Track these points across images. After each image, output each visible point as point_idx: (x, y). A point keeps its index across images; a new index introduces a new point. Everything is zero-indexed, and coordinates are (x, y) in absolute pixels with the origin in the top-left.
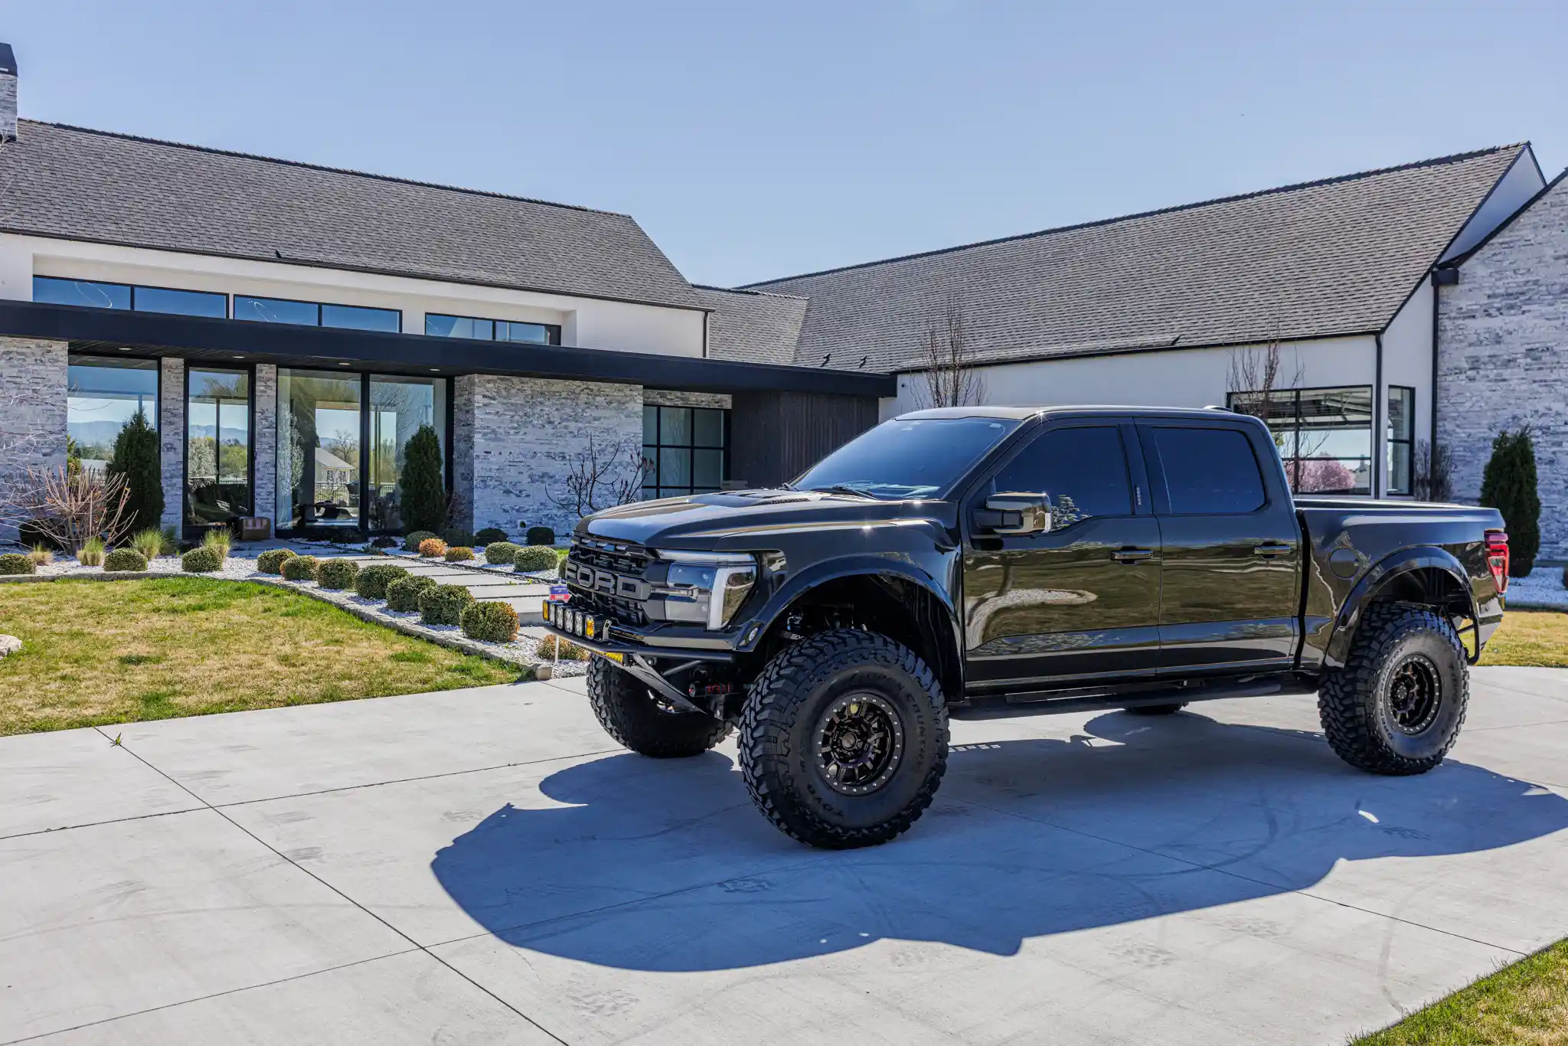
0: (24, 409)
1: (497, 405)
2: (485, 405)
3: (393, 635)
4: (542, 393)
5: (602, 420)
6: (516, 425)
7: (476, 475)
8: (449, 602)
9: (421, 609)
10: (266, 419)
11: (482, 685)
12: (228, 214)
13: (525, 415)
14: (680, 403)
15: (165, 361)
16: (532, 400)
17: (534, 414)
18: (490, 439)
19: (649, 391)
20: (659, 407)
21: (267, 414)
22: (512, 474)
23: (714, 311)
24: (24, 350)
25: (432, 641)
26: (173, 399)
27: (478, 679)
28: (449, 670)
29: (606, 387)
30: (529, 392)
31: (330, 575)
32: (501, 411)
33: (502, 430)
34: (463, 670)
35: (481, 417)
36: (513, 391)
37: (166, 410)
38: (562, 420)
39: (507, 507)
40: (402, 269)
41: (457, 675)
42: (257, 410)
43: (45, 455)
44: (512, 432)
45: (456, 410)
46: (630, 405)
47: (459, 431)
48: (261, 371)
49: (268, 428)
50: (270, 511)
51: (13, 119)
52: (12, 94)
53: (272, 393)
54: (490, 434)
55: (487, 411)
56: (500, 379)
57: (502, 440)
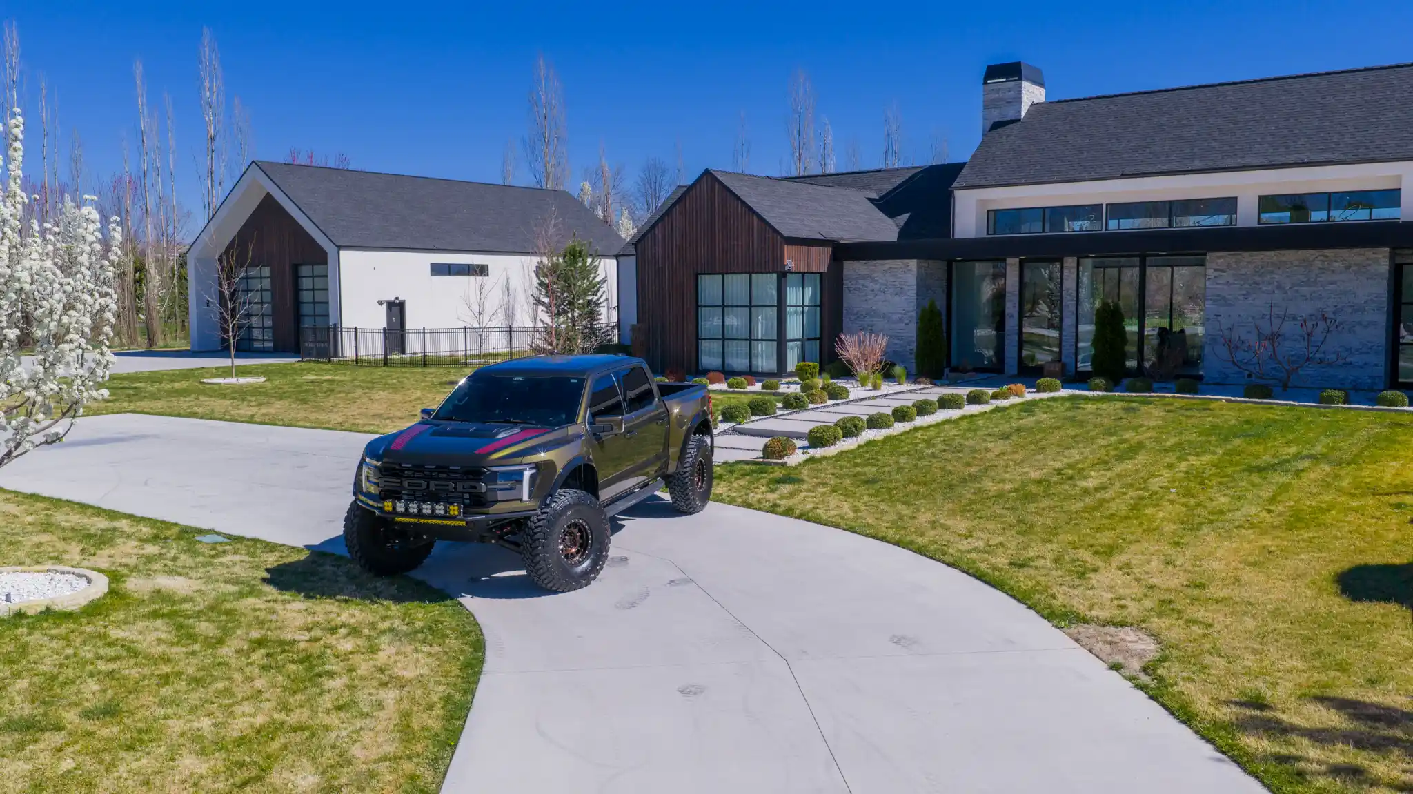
0: (897, 298)
1: (1227, 277)
2: (1215, 277)
4: (1273, 264)
5: (1339, 283)
6: (1245, 292)
13: (1255, 283)
15: (1009, 261)
16: (1261, 271)
17: (1263, 282)
18: (1220, 304)
21: (1070, 291)
22: (1240, 333)
29: (1345, 253)
30: (1259, 263)
32: (1231, 281)
33: (1231, 297)
35: (1212, 287)
36: (1243, 263)
37: (1009, 293)
38: (1294, 285)
39: (1235, 360)
42: (1064, 288)
43: (906, 325)
44: (1241, 298)
46: (1373, 268)
48: (1067, 261)
51: (1021, 108)
52: (1020, 92)
53: (1074, 276)
54: (1220, 300)
55: (1218, 282)
56: (1229, 255)
57: (1231, 305)
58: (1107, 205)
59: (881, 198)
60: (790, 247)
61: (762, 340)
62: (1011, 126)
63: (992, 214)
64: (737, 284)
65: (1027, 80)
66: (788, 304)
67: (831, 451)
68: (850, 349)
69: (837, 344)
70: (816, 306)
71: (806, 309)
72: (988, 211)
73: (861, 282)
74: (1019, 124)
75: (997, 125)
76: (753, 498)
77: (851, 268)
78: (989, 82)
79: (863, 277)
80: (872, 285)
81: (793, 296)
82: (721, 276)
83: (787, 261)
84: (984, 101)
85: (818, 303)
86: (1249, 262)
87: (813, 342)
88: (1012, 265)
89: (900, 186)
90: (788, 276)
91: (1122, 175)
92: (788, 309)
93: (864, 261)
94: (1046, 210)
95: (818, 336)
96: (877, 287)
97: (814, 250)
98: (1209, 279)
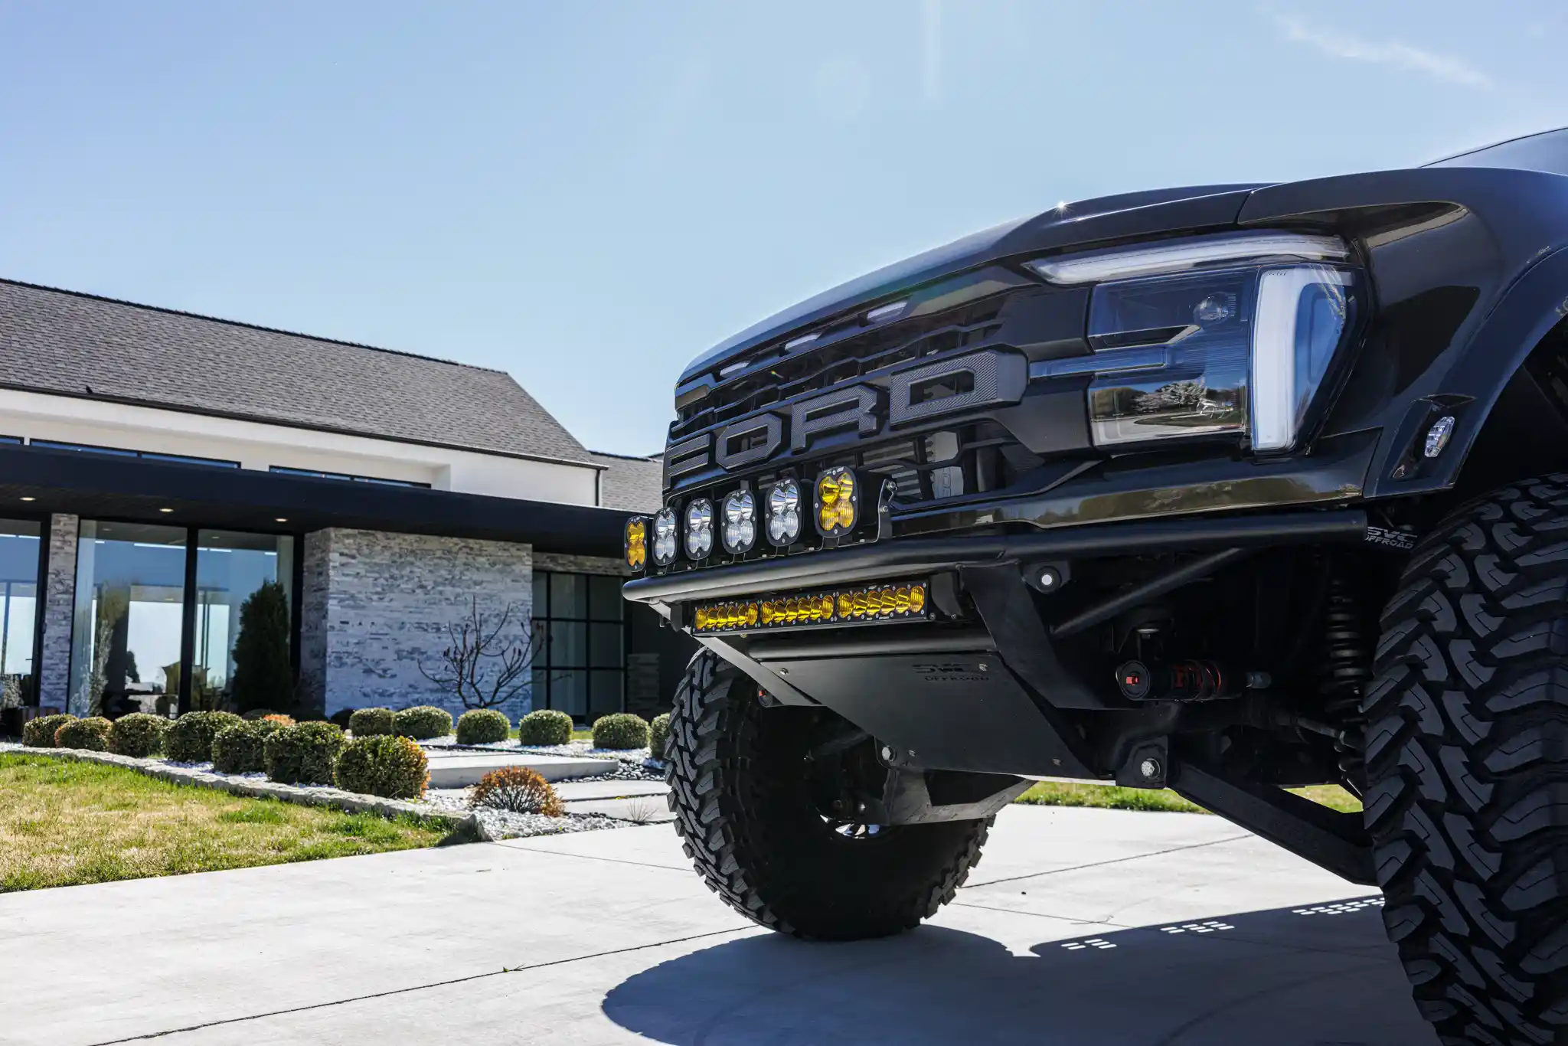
1: (358, 566)
2: (343, 565)
3: (222, 798)
4: (412, 551)
5: (484, 585)
6: (379, 589)
7: (329, 650)
8: (315, 747)
9: (268, 761)
10: (60, 582)
11: (387, 850)
12: (30, 347)
13: (392, 577)
14: (573, 569)
16: (399, 561)
17: (402, 577)
18: (349, 606)
19: (538, 554)
20: (549, 573)
21: (62, 576)
22: (373, 651)
23: (606, 469)
25: (287, 799)
27: (376, 840)
28: (324, 829)
29: (490, 546)
30: (397, 550)
31: (127, 737)
32: (363, 572)
33: (362, 596)
34: (348, 829)
35: (338, 579)
36: (378, 548)
38: (436, 584)
39: (367, 690)
40: (243, 411)
41: (342, 838)
42: (50, 571)
44: (375, 597)
45: (305, 574)
46: (517, 568)
47: (308, 598)
49: (63, 593)
50: (59, 700)
53: (71, 550)
54: (348, 599)
55: (346, 572)
56: (362, 533)
57: (363, 607)
98: (334, 567)
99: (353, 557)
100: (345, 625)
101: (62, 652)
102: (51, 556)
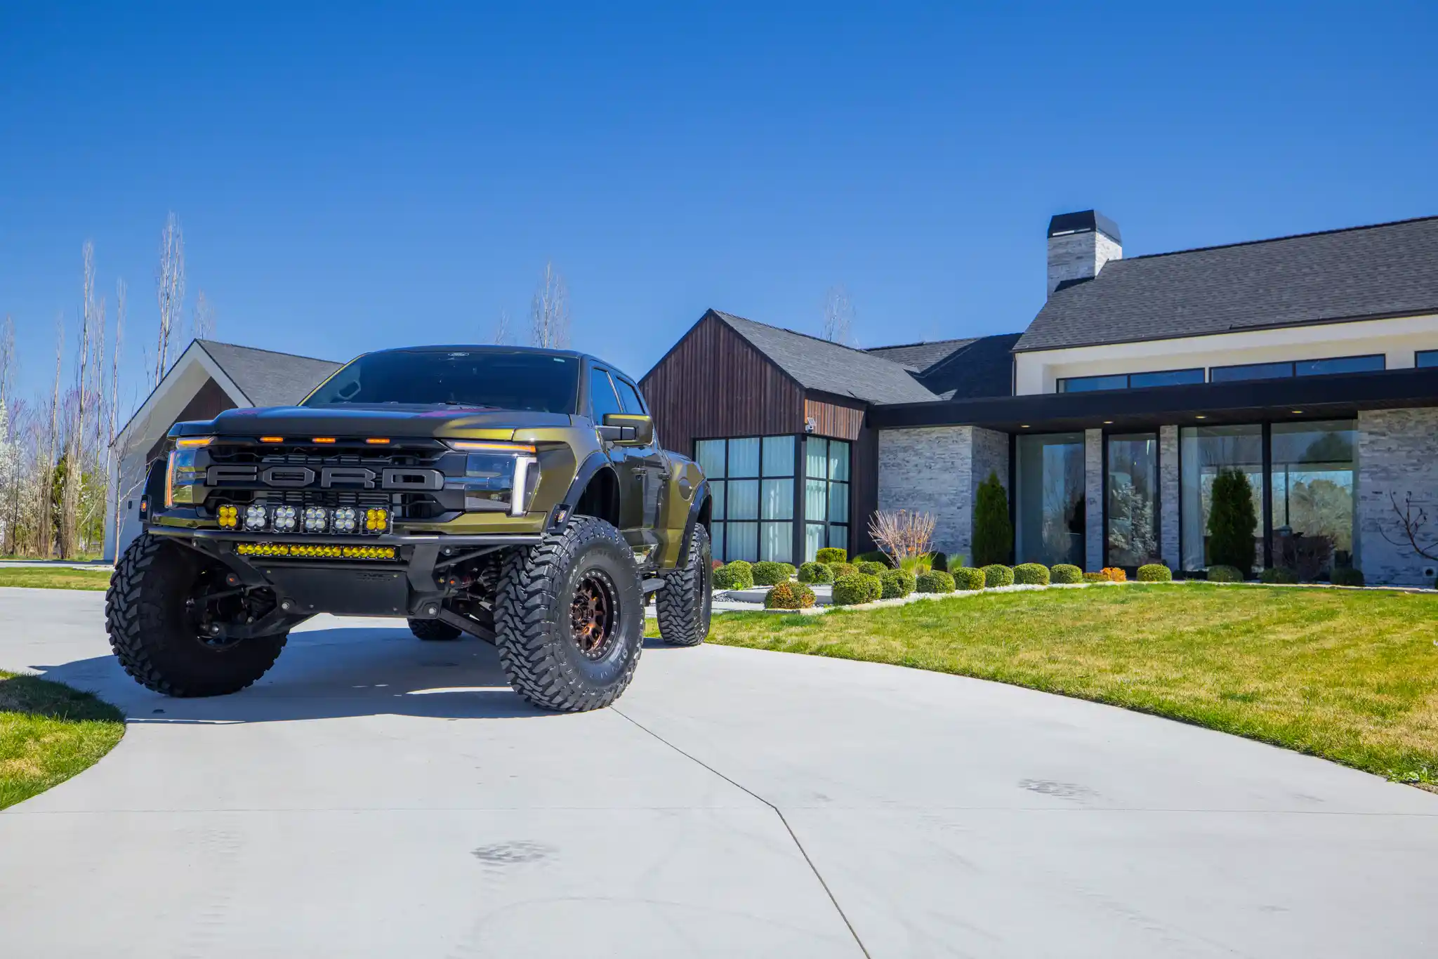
0: (946, 476)
1: (1389, 442)
2: (1372, 442)
6: (1415, 461)
7: (1362, 517)
10: (1170, 473)
13: (1429, 448)
15: (1088, 432)
18: (1380, 478)
21: (1170, 469)
24: (947, 435)
26: (1094, 462)
32: (1394, 447)
33: (1395, 468)
35: (1367, 455)
36: (1411, 424)
37: (1089, 472)
42: (1161, 466)
43: (959, 508)
44: (1410, 468)
48: (1165, 432)
49: (1172, 480)
50: (1174, 555)
51: (1094, 263)
52: (1093, 246)
53: (1175, 450)
54: (1380, 472)
55: (1376, 449)
56: (1389, 413)
57: (1395, 479)
58: (1210, 369)
59: (923, 373)
60: (810, 402)
61: (774, 521)
62: (1083, 284)
63: (1062, 384)
64: (744, 451)
65: (1102, 232)
66: (808, 475)
67: (866, 606)
68: (887, 530)
69: (871, 523)
70: (843, 482)
71: (831, 484)
72: (1058, 380)
73: (901, 455)
74: (1091, 283)
75: (1064, 285)
76: (741, 635)
77: (889, 439)
78: (1054, 234)
79: (905, 449)
80: (915, 459)
81: (815, 466)
82: (723, 441)
83: (807, 419)
84: (1049, 258)
85: (846, 479)
86: (1418, 422)
87: (840, 528)
88: (1093, 436)
89: (945, 360)
90: (808, 438)
91: (1231, 328)
92: (808, 481)
93: (905, 430)
94: (1132, 376)
95: (846, 520)
96: (923, 461)
97: (842, 411)
98: (1363, 446)
99: (1384, 435)
100: (1379, 496)
101: (1174, 521)
102: (1162, 456)
